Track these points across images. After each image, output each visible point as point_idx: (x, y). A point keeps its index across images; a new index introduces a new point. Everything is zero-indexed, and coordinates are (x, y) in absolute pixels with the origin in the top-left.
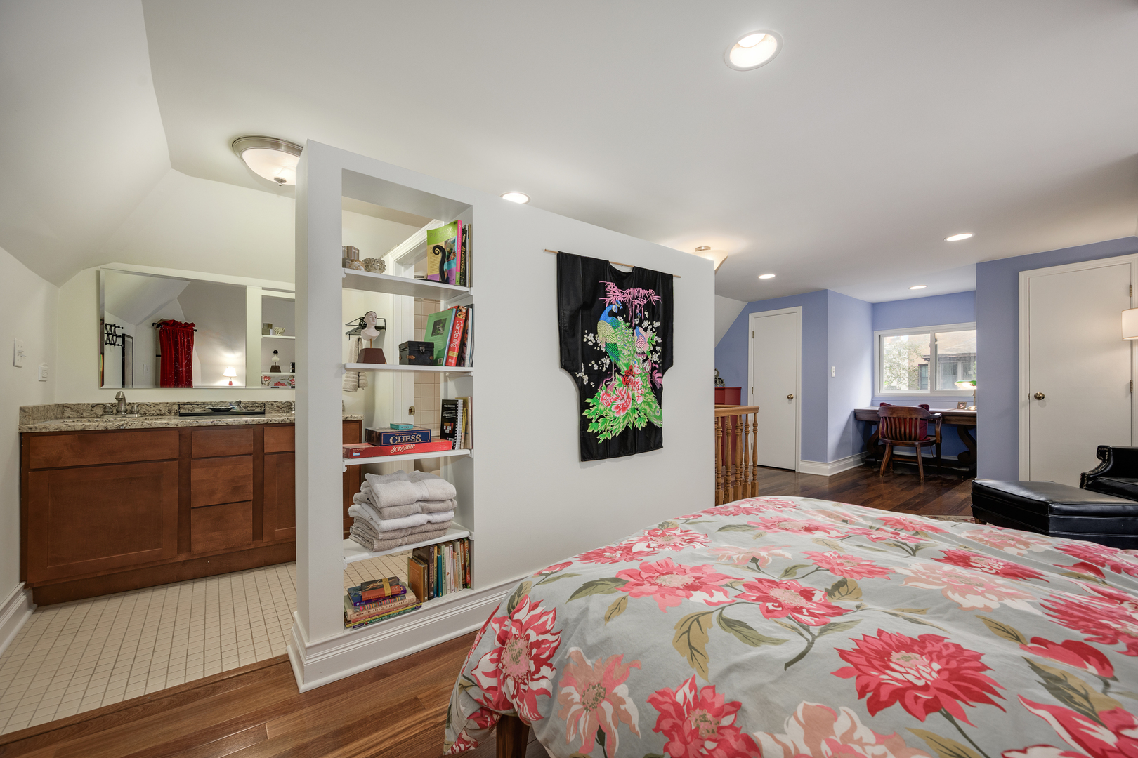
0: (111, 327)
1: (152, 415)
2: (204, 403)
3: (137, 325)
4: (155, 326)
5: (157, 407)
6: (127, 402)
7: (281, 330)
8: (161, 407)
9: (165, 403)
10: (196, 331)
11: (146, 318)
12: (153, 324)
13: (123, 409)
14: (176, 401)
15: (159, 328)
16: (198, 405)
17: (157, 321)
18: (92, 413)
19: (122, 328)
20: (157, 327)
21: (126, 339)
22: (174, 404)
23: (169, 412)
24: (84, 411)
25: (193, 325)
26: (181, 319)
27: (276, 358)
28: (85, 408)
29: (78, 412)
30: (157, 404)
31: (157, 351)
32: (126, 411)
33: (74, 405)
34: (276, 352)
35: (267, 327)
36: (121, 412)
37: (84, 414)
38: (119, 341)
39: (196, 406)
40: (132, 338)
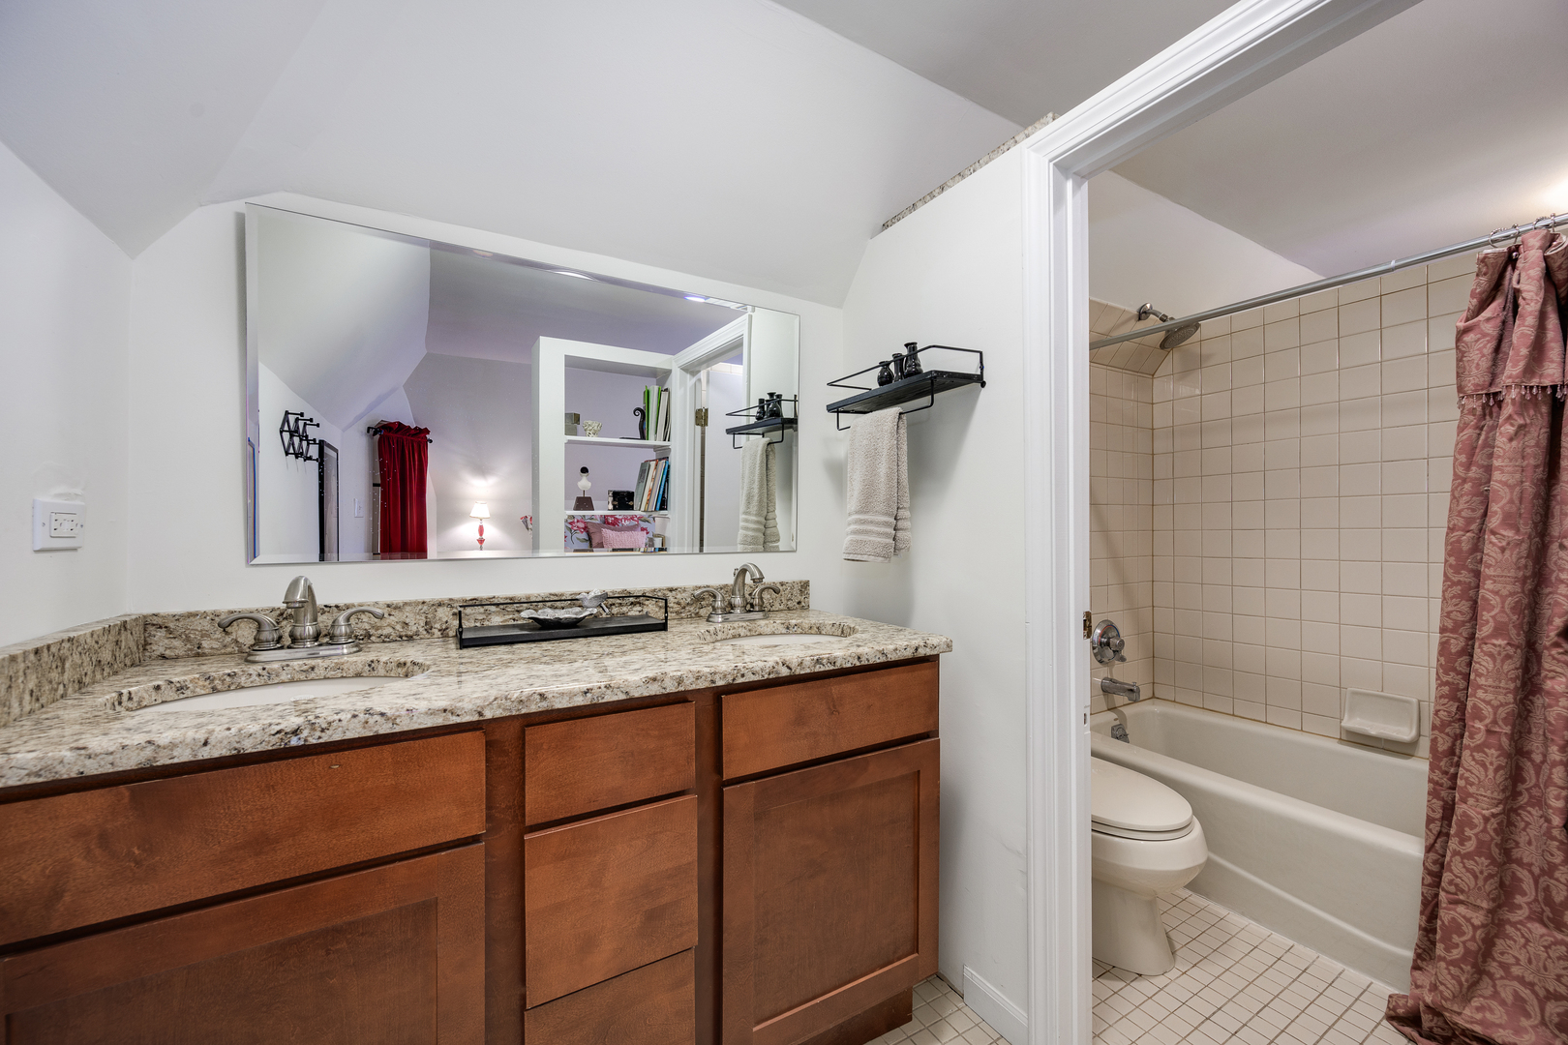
0: (297, 420)
1: (385, 639)
2: (512, 601)
3: (344, 431)
4: (372, 432)
5: (398, 616)
6: (320, 601)
7: (595, 425)
8: (409, 616)
9: (417, 603)
10: (431, 441)
11: (359, 418)
12: (369, 428)
13: (310, 630)
14: (443, 595)
15: (378, 436)
16: (497, 605)
17: (374, 424)
18: (228, 639)
19: (318, 425)
20: (375, 434)
21: (327, 450)
22: (440, 605)
23: (429, 627)
24: (205, 635)
25: (427, 431)
26: (409, 422)
27: (584, 484)
28: (206, 624)
29: (188, 639)
30: (397, 608)
31: (373, 476)
32: (316, 637)
33: (177, 618)
34: (584, 470)
35: (573, 421)
36: (303, 639)
37: (206, 644)
38: (314, 451)
39: (493, 608)
40: (336, 451)
